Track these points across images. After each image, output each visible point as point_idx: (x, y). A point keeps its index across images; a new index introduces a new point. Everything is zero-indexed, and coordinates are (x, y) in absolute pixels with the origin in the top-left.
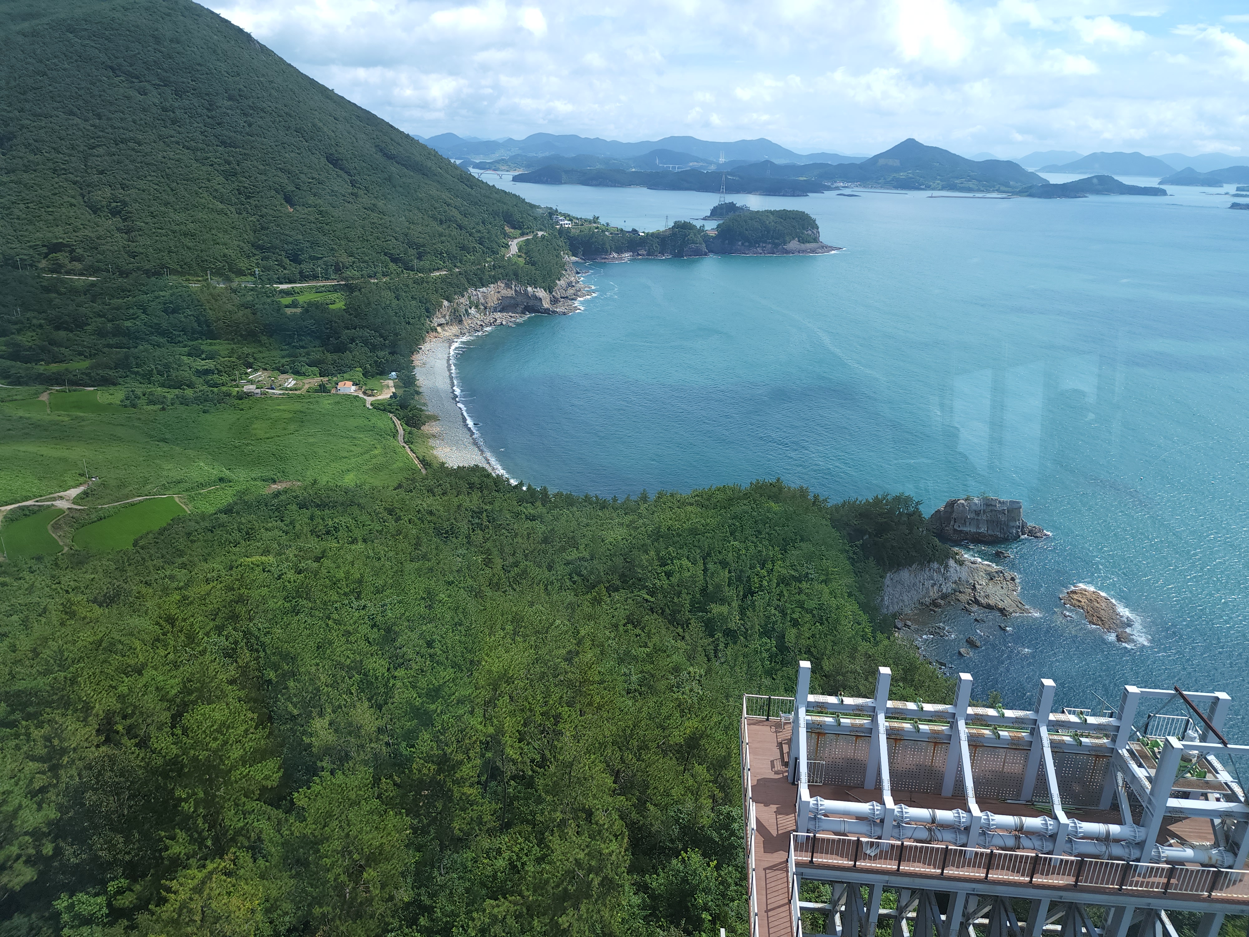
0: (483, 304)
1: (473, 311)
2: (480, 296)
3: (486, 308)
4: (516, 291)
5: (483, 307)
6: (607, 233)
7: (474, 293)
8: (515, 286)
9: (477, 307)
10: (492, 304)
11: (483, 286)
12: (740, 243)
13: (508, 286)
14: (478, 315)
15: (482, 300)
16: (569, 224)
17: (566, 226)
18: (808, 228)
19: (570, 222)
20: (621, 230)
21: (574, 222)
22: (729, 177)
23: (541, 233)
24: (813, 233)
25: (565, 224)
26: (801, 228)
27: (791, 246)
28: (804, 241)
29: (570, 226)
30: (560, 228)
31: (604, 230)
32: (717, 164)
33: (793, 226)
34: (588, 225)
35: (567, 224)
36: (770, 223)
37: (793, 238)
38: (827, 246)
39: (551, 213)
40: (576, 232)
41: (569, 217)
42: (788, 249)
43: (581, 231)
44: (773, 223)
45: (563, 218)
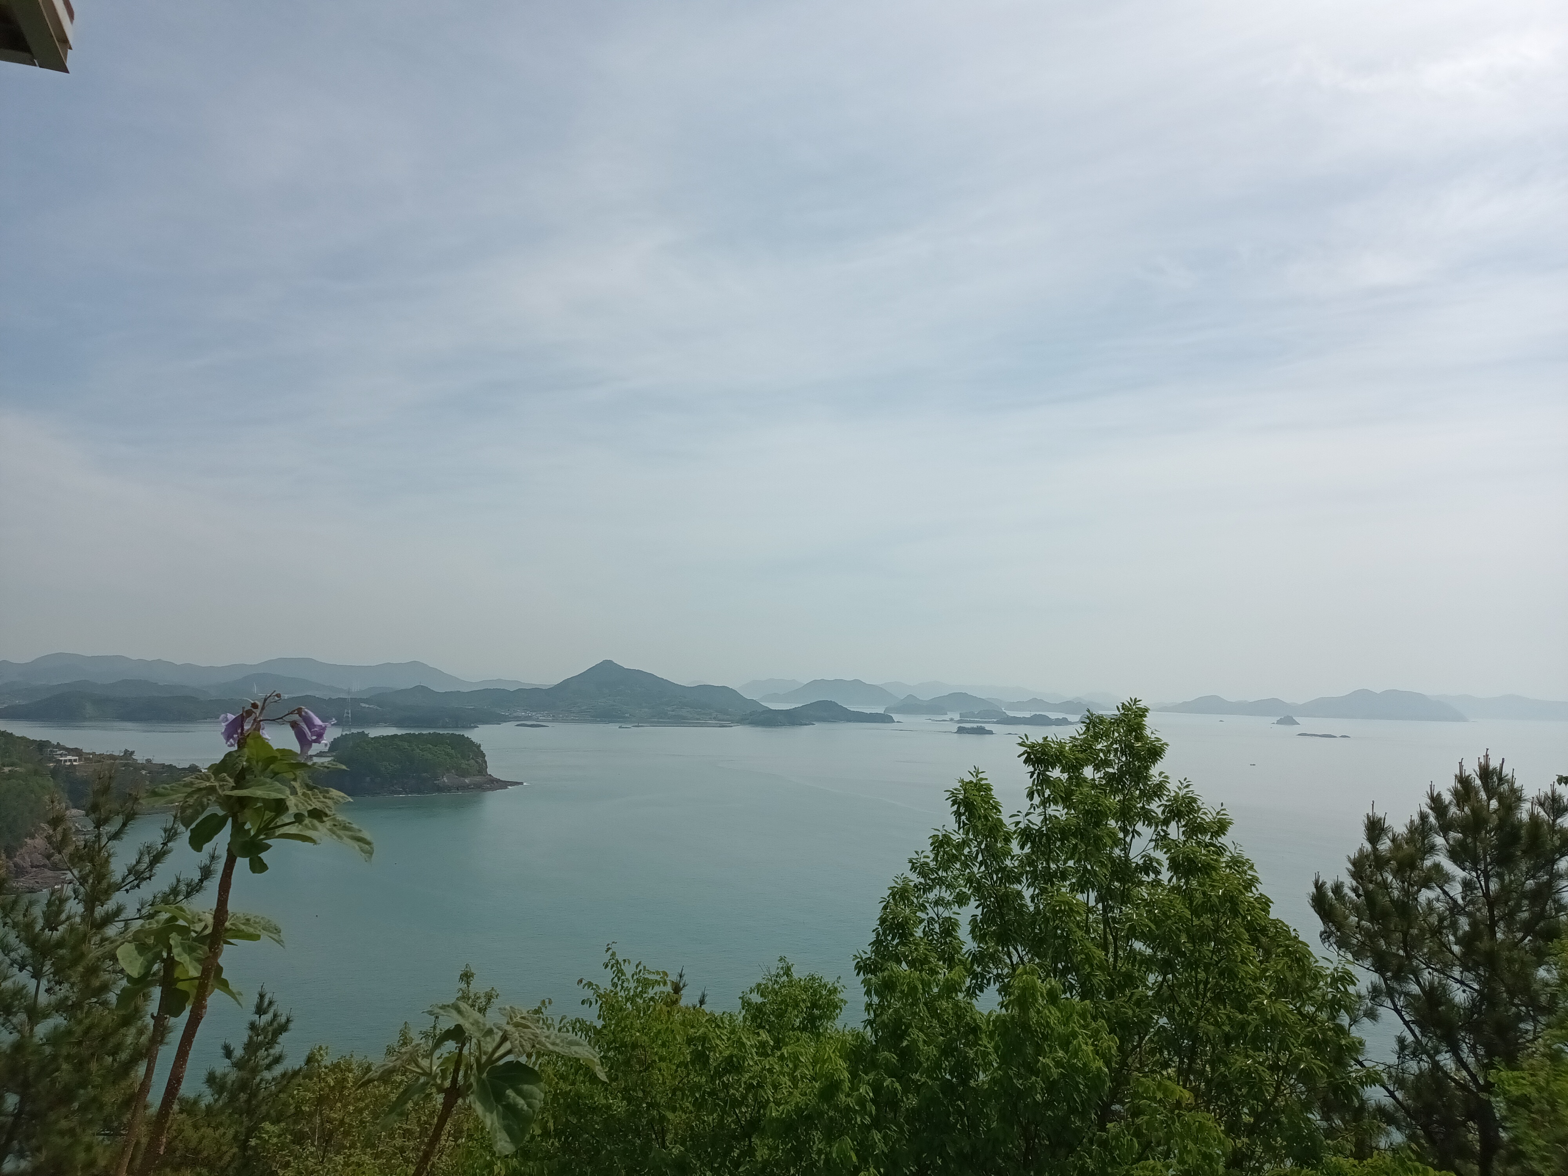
16: (75, 760)
17: (68, 763)
18: (469, 757)
19: (77, 758)
20: (170, 767)
21: (85, 758)
22: (363, 705)
23: (10, 768)
24: (477, 762)
25: (66, 761)
26: (459, 756)
27: (446, 781)
28: (464, 773)
29: (75, 763)
30: (55, 766)
31: (138, 767)
32: (349, 692)
33: (448, 754)
34: (109, 762)
35: (70, 760)
36: (413, 750)
37: (448, 770)
38: (498, 781)
39: (42, 745)
40: (86, 772)
41: (77, 752)
42: (441, 785)
43: (95, 770)
44: (418, 751)
45: (64, 752)
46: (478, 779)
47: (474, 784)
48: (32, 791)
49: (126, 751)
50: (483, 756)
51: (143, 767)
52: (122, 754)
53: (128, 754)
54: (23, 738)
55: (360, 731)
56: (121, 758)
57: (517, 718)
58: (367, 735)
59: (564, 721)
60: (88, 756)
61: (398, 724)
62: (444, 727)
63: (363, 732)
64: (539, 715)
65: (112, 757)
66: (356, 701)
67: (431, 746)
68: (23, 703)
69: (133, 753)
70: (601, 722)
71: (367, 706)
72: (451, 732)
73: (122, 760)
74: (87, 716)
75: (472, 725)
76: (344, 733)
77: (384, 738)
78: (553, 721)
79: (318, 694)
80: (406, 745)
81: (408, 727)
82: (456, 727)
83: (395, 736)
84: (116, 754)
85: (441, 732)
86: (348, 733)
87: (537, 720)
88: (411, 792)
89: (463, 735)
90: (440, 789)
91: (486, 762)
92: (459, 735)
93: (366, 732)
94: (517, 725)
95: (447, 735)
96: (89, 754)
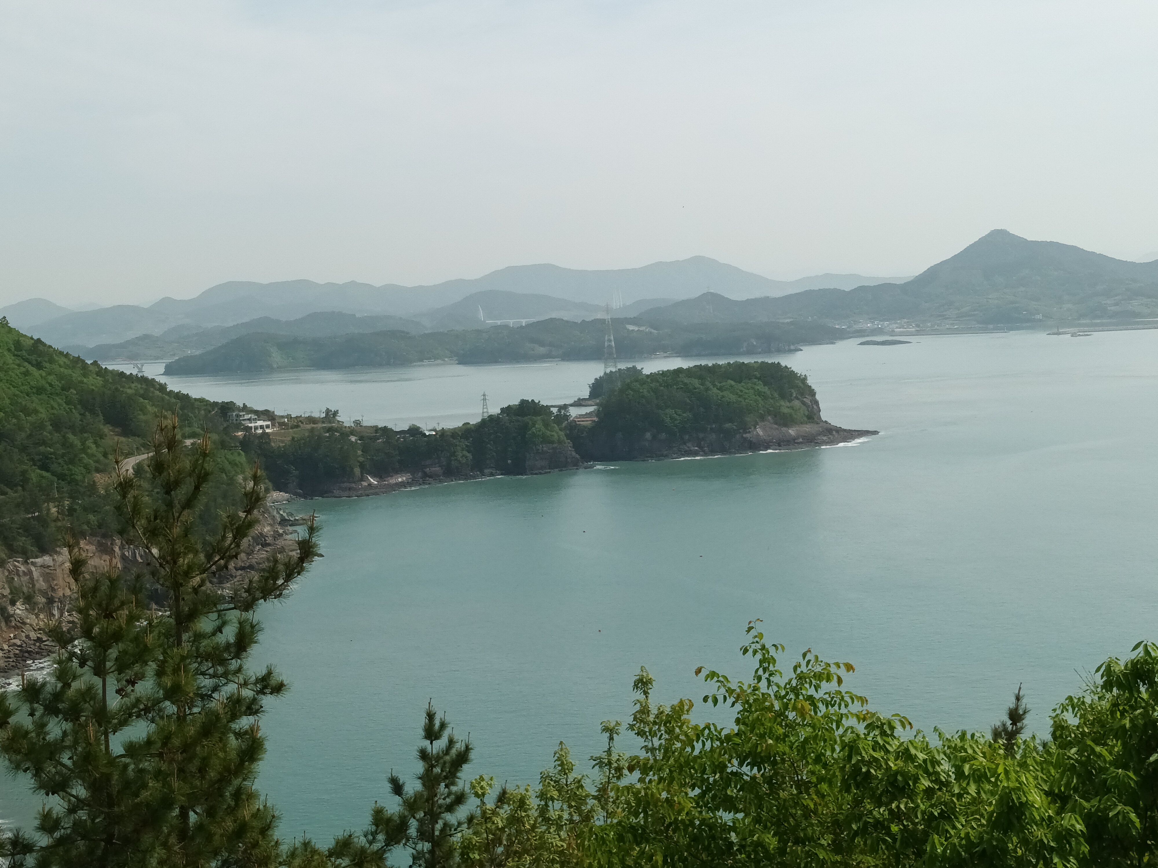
0: (44, 593)
1: (19, 609)
2: (36, 574)
3: (51, 601)
4: (123, 558)
5: (44, 600)
6: (353, 439)
7: (22, 568)
8: (122, 548)
9: (29, 599)
10: (68, 592)
11: (43, 550)
12: (648, 435)
13: (105, 550)
14: (31, 619)
15: (41, 584)
16: (268, 427)
17: (260, 431)
18: (791, 395)
19: (269, 423)
20: (385, 430)
21: (279, 423)
22: (631, 327)
23: (192, 441)
24: (804, 403)
25: (256, 428)
26: (776, 395)
27: (761, 433)
28: (786, 421)
29: (267, 431)
30: (245, 435)
31: (345, 433)
32: (608, 310)
33: (759, 393)
34: (309, 426)
35: (262, 427)
36: (707, 389)
37: (762, 418)
38: (839, 430)
39: (226, 408)
40: (282, 442)
41: (267, 415)
42: (754, 440)
43: (293, 438)
44: (715, 390)
45: (253, 416)
46: (808, 428)
47: (804, 437)
48: (223, 470)
49: (328, 411)
50: (813, 393)
51: (352, 432)
52: (323, 415)
53: (331, 415)
54: (202, 400)
55: (630, 365)
56: (323, 420)
57: (860, 333)
58: (640, 371)
59: (936, 332)
60: (282, 420)
61: (684, 352)
62: (750, 352)
63: (634, 367)
64: (895, 326)
65: (311, 420)
66: (618, 323)
67: (733, 383)
68: (198, 353)
69: (336, 413)
70: (997, 330)
71: (636, 329)
72: (760, 361)
73: (323, 422)
74: (275, 366)
75: (792, 347)
76: (608, 371)
77: (664, 374)
78: (918, 333)
79: (566, 315)
80: (696, 382)
81: (699, 356)
82: (768, 351)
83: (679, 371)
84: (316, 415)
85: (746, 360)
86: (614, 370)
87: (892, 333)
88: (713, 452)
89: (779, 363)
90: (754, 446)
91: (817, 403)
92: (773, 364)
93: (639, 368)
94: (861, 344)
95: (756, 365)
96: (283, 417)
